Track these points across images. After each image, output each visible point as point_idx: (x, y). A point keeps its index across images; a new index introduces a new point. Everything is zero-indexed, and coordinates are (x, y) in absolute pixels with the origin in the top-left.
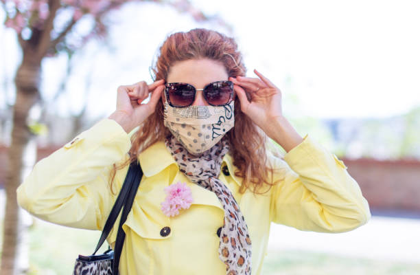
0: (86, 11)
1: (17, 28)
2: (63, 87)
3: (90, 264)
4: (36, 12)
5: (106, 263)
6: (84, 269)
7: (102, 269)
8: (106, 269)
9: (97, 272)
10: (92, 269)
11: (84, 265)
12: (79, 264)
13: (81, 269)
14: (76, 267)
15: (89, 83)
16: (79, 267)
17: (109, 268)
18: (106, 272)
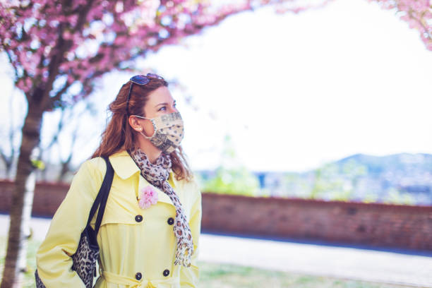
0: (77, 77)
1: (26, 88)
2: (55, 139)
4: (40, 76)
15: (74, 137)
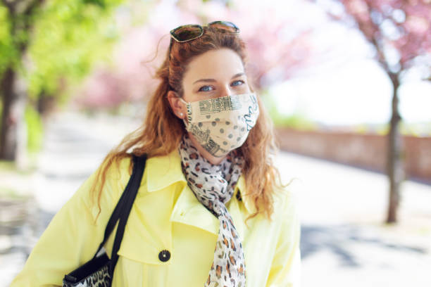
5: (101, 272)
7: (95, 282)
17: (106, 274)
18: (102, 281)
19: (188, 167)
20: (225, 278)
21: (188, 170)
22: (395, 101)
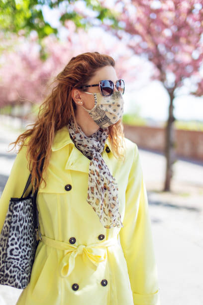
3: (18, 203)
5: (29, 201)
6: (15, 206)
7: (27, 205)
8: (29, 205)
9: (24, 207)
10: (20, 206)
11: (15, 204)
12: (11, 203)
13: (13, 206)
14: (10, 205)
16: (12, 205)
17: (31, 203)
18: (29, 206)
19: (75, 138)
20: (96, 193)
21: (76, 140)
22: (171, 107)
